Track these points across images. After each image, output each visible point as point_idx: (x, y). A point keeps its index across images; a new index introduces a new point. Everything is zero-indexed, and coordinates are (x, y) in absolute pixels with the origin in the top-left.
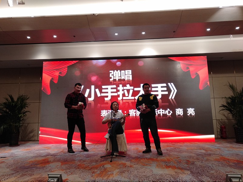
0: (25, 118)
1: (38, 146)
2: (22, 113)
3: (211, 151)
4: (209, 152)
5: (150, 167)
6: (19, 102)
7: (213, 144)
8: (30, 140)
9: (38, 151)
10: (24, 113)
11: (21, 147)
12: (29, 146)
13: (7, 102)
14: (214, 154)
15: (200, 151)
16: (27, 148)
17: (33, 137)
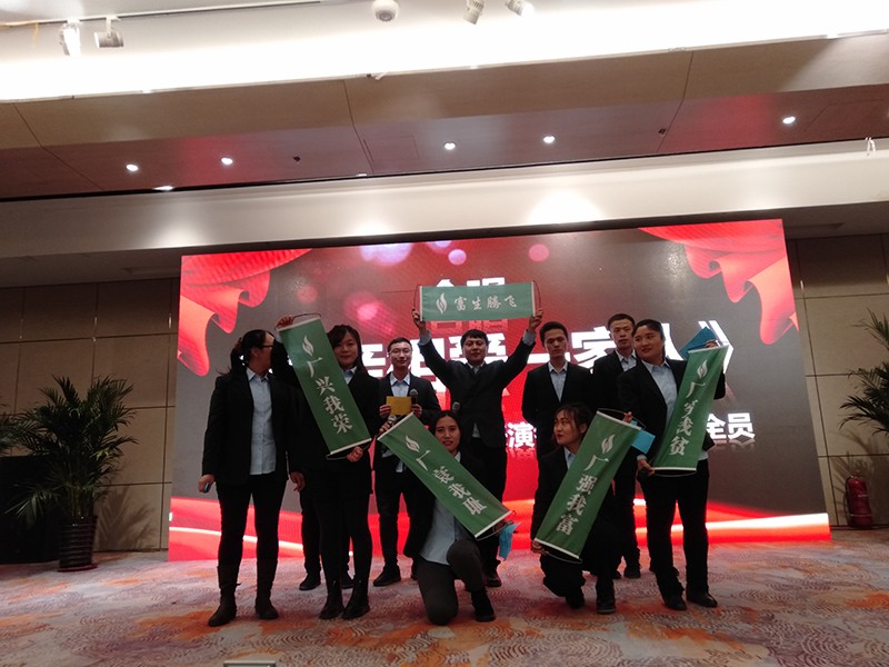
0: (115, 463)
2: (107, 446)
3: (823, 571)
4: (820, 577)
5: (604, 633)
6: (96, 406)
7: (823, 546)
8: (132, 547)
9: (169, 586)
10: (113, 446)
11: (103, 574)
12: (134, 569)
13: (52, 404)
14: (841, 584)
15: (782, 573)
16: (124, 576)
17: (143, 534)
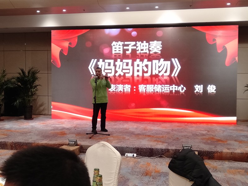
0: (37, 92)
1: (51, 120)
8: (40, 114)
13: (20, 76)
